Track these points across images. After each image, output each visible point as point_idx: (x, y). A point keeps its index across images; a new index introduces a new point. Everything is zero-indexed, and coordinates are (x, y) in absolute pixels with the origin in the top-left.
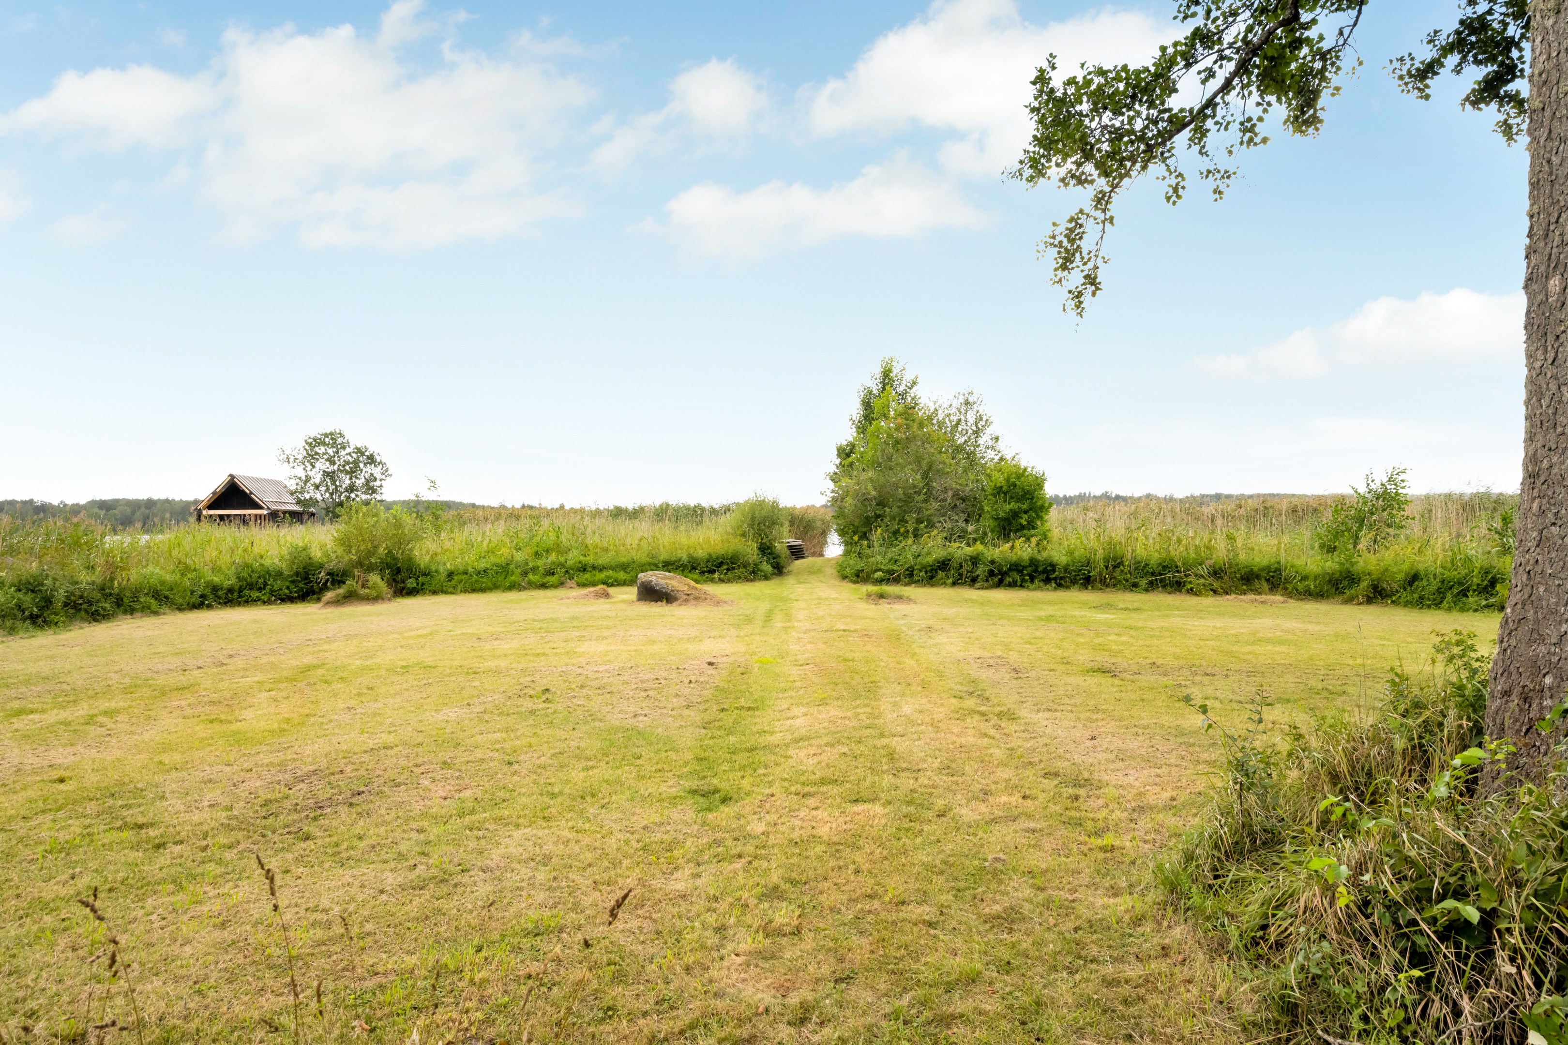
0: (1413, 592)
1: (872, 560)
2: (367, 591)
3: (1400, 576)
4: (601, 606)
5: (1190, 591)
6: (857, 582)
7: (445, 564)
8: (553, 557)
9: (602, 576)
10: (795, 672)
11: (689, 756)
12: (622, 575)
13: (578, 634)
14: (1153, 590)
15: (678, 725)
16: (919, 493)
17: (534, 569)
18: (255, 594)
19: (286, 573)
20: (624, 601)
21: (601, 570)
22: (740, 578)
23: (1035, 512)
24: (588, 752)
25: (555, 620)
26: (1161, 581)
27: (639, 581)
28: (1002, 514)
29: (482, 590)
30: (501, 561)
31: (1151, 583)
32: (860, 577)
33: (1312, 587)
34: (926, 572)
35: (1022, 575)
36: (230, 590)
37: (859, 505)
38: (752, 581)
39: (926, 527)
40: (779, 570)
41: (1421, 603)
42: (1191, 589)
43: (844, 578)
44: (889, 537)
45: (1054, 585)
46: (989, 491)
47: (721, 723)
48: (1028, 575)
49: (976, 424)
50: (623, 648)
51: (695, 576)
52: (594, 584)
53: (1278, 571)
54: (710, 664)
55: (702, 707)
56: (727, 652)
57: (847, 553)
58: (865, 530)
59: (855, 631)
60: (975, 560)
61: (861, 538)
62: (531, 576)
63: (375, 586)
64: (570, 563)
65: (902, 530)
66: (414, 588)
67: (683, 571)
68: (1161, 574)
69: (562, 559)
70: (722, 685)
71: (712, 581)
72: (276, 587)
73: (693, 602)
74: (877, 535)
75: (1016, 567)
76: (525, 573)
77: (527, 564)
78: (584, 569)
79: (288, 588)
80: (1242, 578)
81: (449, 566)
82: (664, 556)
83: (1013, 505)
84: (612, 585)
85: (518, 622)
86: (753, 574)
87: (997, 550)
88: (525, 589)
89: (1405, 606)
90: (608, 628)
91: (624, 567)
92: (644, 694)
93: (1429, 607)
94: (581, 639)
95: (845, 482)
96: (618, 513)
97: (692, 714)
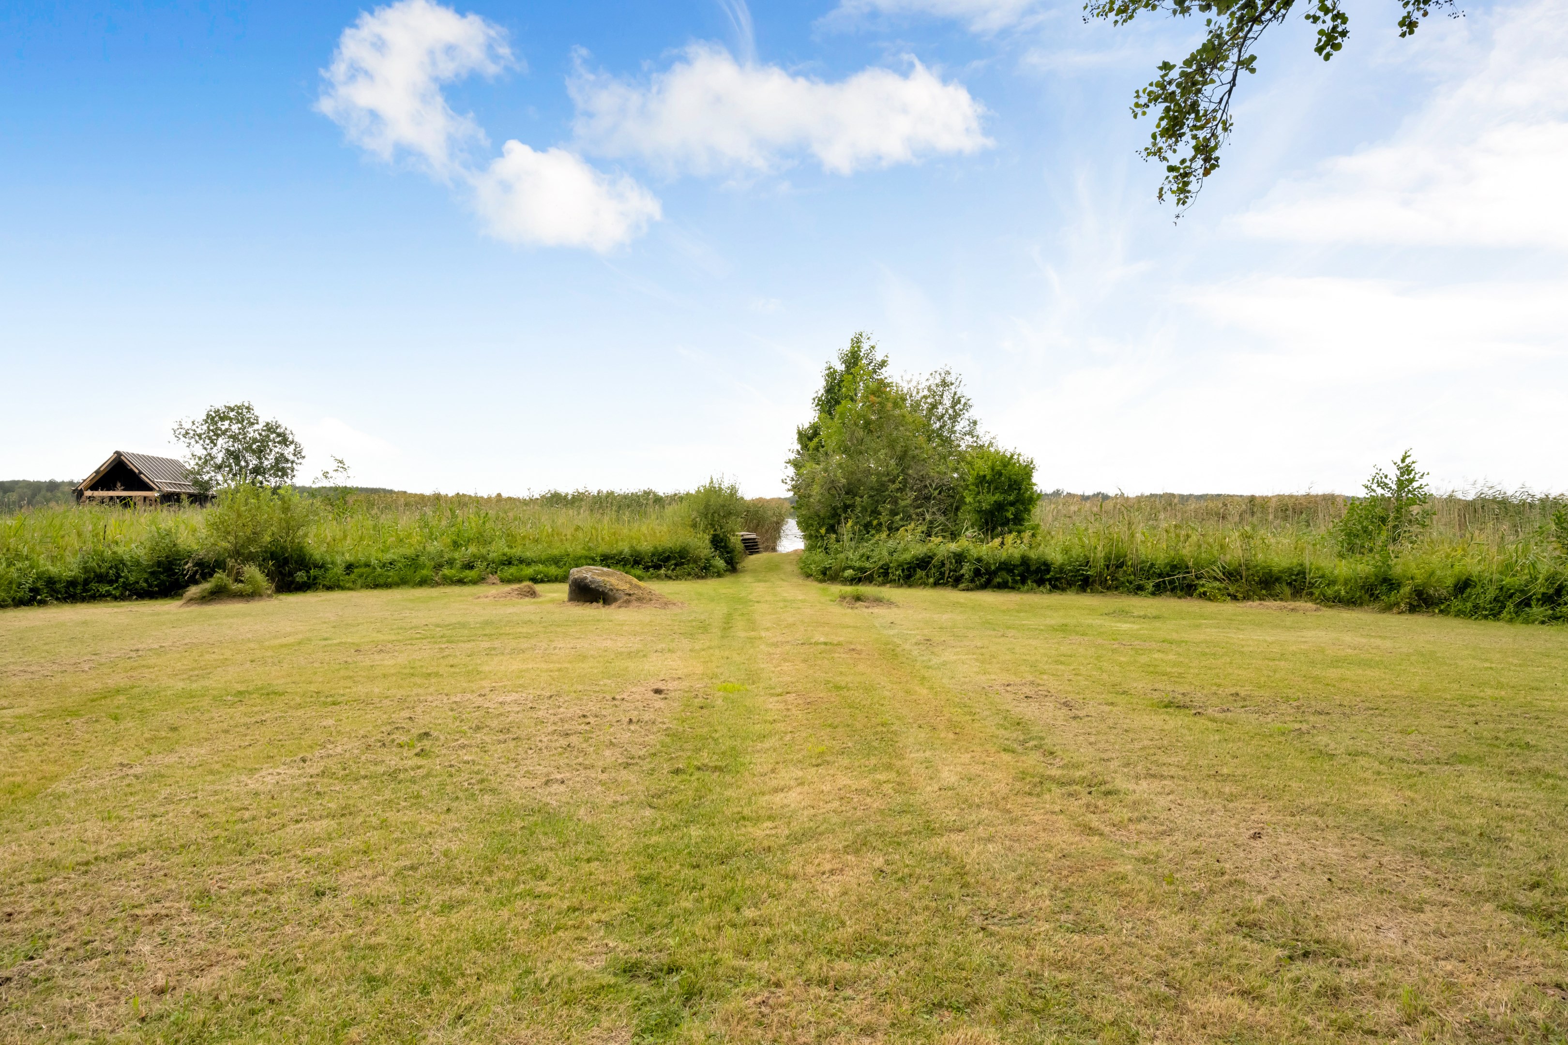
0: (1464, 601)
1: (841, 556)
2: (240, 585)
3: (1450, 582)
4: (525, 608)
5: (1203, 596)
6: (825, 581)
7: (343, 554)
8: (472, 549)
9: (529, 571)
10: (773, 704)
11: (625, 872)
12: (553, 570)
13: (486, 645)
14: (1160, 595)
15: (609, 801)
16: (893, 482)
17: (451, 563)
18: (104, 588)
19: (145, 563)
20: (553, 601)
21: (529, 564)
22: (689, 574)
23: (1023, 504)
24: (460, 866)
25: (463, 625)
26: (1171, 582)
27: (571, 578)
28: (985, 506)
29: (387, 586)
30: (410, 552)
31: (1157, 586)
32: (828, 575)
33: (1343, 593)
34: (903, 570)
35: (1014, 575)
36: (72, 583)
37: (826, 493)
38: (703, 578)
39: (902, 519)
40: (732, 567)
41: (1475, 612)
42: (1205, 593)
43: (809, 576)
44: (860, 530)
45: (1048, 587)
46: (971, 479)
47: (675, 797)
48: (1019, 575)
49: (953, 407)
50: (544, 666)
51: (639, 572)
52: (519, 580)
53: (1302, 573)
54: (658, 691)
55: (647, 765)
56: (680, 673)
57: (810, 548)
58: (831, 522)
59: (839, 644)
60: (960, 558)
61: (828, 531)
62: (446, 571)
63: (252, 581)
64: (492, 556)
65: (875, 522)
66: (304, 583)
67: (624, 565)
68: (1169, 575)
69: (484, 551)
70: (674, 725)
71: (658, 577)
72: (132, 579)
73: (636, 604)
74: (847, 528)
75: (1006, 567)
76: (438, 567)
77: (442, 557)
78: (509, 563)
79: (146, 581)
80: (1260, 582)
81: (347, 557)
82: (603, 549)
83: (998, 497)
84: (542, 581)
85: (416, 627)
86: (705, 571)
87: (985, 547)
88: (438, 584)
89: (1457, 615)
90: (528, 636)
91: (556, 561)
92: (563, 742)
93: (1486, 617)
94: (490, 652)
95: (810, 467)
96: (555, 500)
97: (633, 778)
